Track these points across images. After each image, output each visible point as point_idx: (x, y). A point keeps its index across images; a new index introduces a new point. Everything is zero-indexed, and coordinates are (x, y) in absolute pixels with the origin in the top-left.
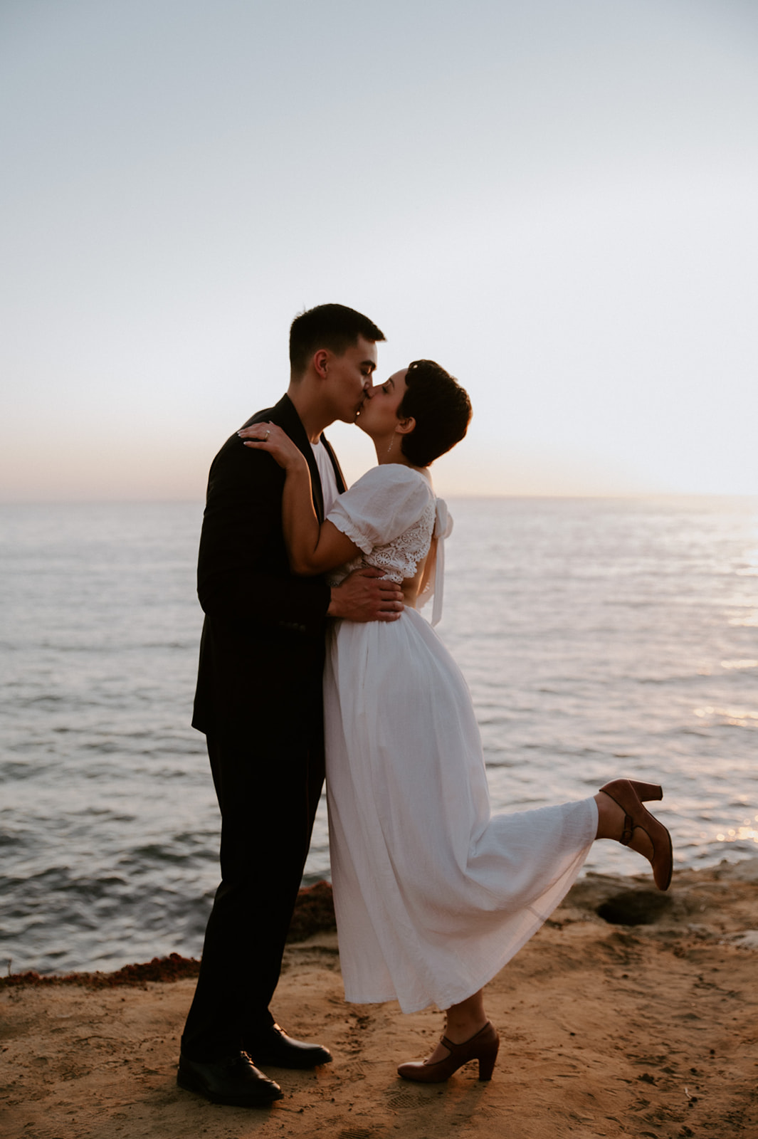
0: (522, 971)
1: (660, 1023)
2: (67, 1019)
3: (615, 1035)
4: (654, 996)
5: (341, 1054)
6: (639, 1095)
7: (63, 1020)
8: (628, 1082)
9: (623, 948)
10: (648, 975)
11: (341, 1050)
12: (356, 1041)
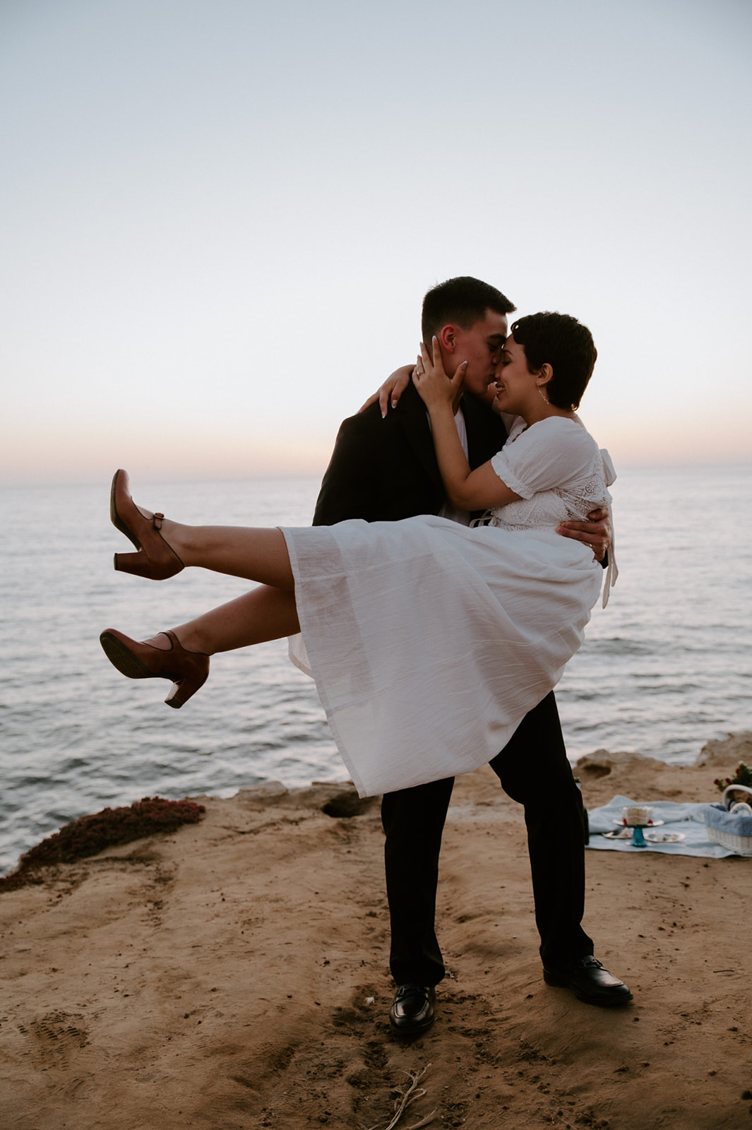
0: (274, 856)
1: (376, 879)
3: (346, 890)
4: (371, 863)
5: (146, 927)
6: (367, 925)
8: (359, 918)
9: (345, 832)
10: (366, 849)
11: (146, 925)
12: (156, 918)
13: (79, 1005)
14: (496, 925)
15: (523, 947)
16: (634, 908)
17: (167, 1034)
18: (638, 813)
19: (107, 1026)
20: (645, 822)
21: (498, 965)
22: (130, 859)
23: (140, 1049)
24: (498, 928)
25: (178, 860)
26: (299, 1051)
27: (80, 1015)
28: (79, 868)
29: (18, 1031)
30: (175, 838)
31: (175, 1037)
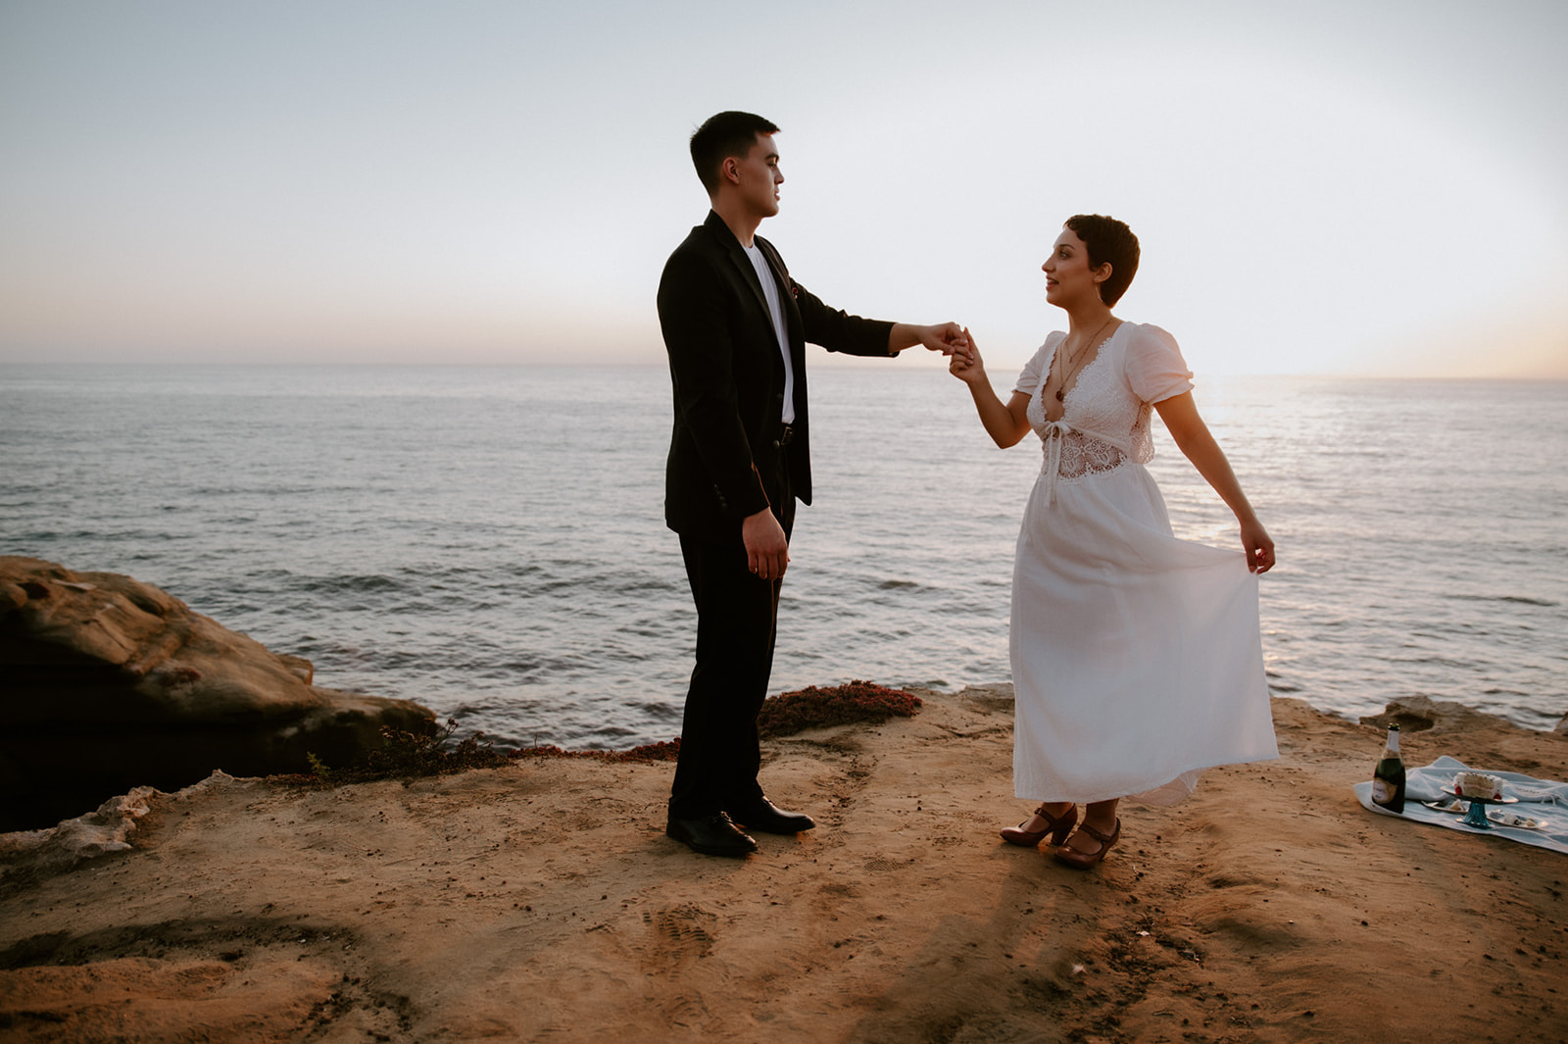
0: (991, 767)
2: (583, 783)
7: (579, 783)
11: (824, 823)
12: (838, 817)
13: (718, 902)
14: (1266, 901)
17: (808, 964)
18: (1481, 782)
19: (740, 937)
20: (1491, 797)
21: (1265, 956)
22: (826, 745)
23: (769, 976)
24: (1268, 904)
25: (878, 755)
26: (971, 1024)
27: (714, 915)
28: (771, 747)
29: (642, 917)
30: (880, 730)
31: (816, 969)
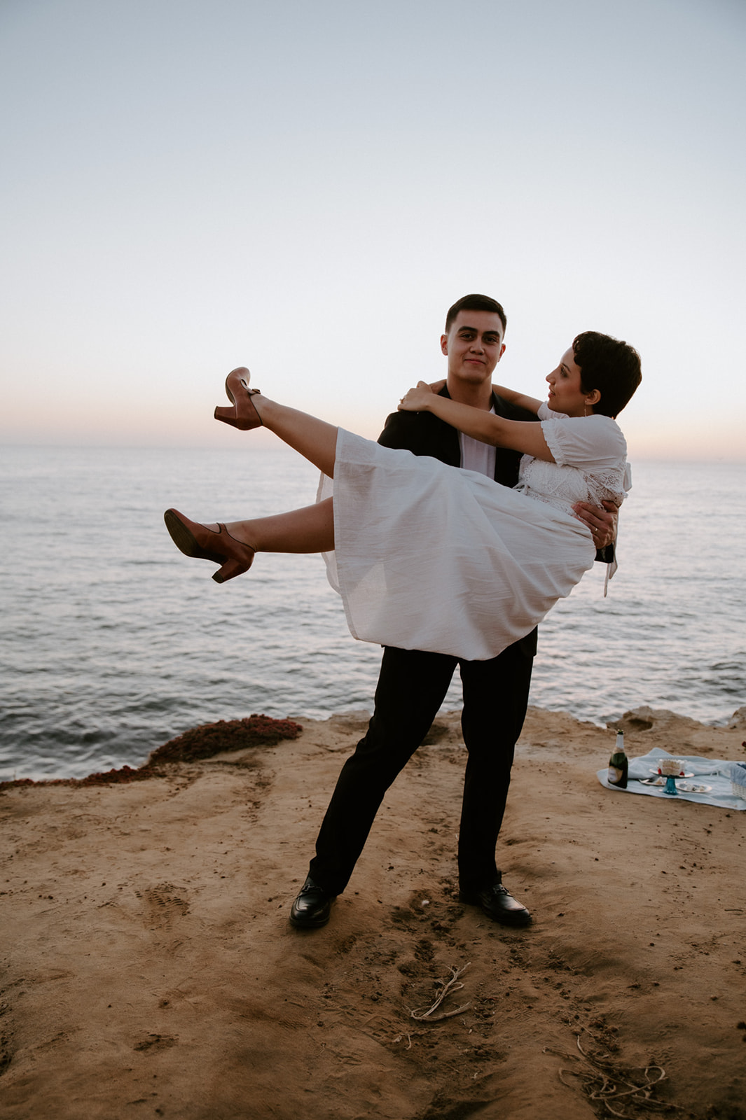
1: (441, 801)
2: (64, 805)
3: (414, 808)
4: (437, 786)
5: (245, 822)
6: (429, 840)
7: (62, 805)
8: (423, 833)
9: (418, 758)
10: (434, 774)
11: (245, 821)
12: (254, 816)
13: (184, 880)
14: (539, 851)
15: (560, 872)
16: (660, 847)
17: (253, 913)
18: (672, 765)
19: (205, 900)
20: (678, 774)
21: (537, 885)
22: (237, 764)
23: (230, 923)
24: (540, 853)
25: (276, 769)
26: (361, 940)
27: (184, 889)
28: (196, 768)
29: (135, 895)
30: (275, 750)
31: (259, 916)
